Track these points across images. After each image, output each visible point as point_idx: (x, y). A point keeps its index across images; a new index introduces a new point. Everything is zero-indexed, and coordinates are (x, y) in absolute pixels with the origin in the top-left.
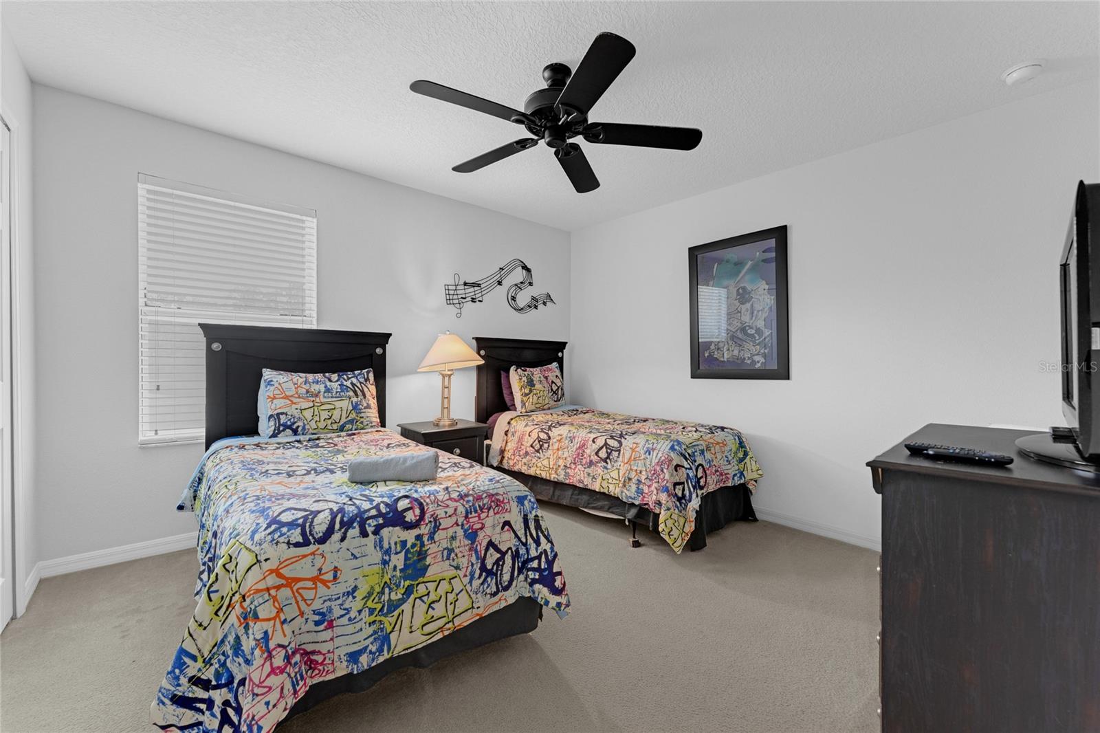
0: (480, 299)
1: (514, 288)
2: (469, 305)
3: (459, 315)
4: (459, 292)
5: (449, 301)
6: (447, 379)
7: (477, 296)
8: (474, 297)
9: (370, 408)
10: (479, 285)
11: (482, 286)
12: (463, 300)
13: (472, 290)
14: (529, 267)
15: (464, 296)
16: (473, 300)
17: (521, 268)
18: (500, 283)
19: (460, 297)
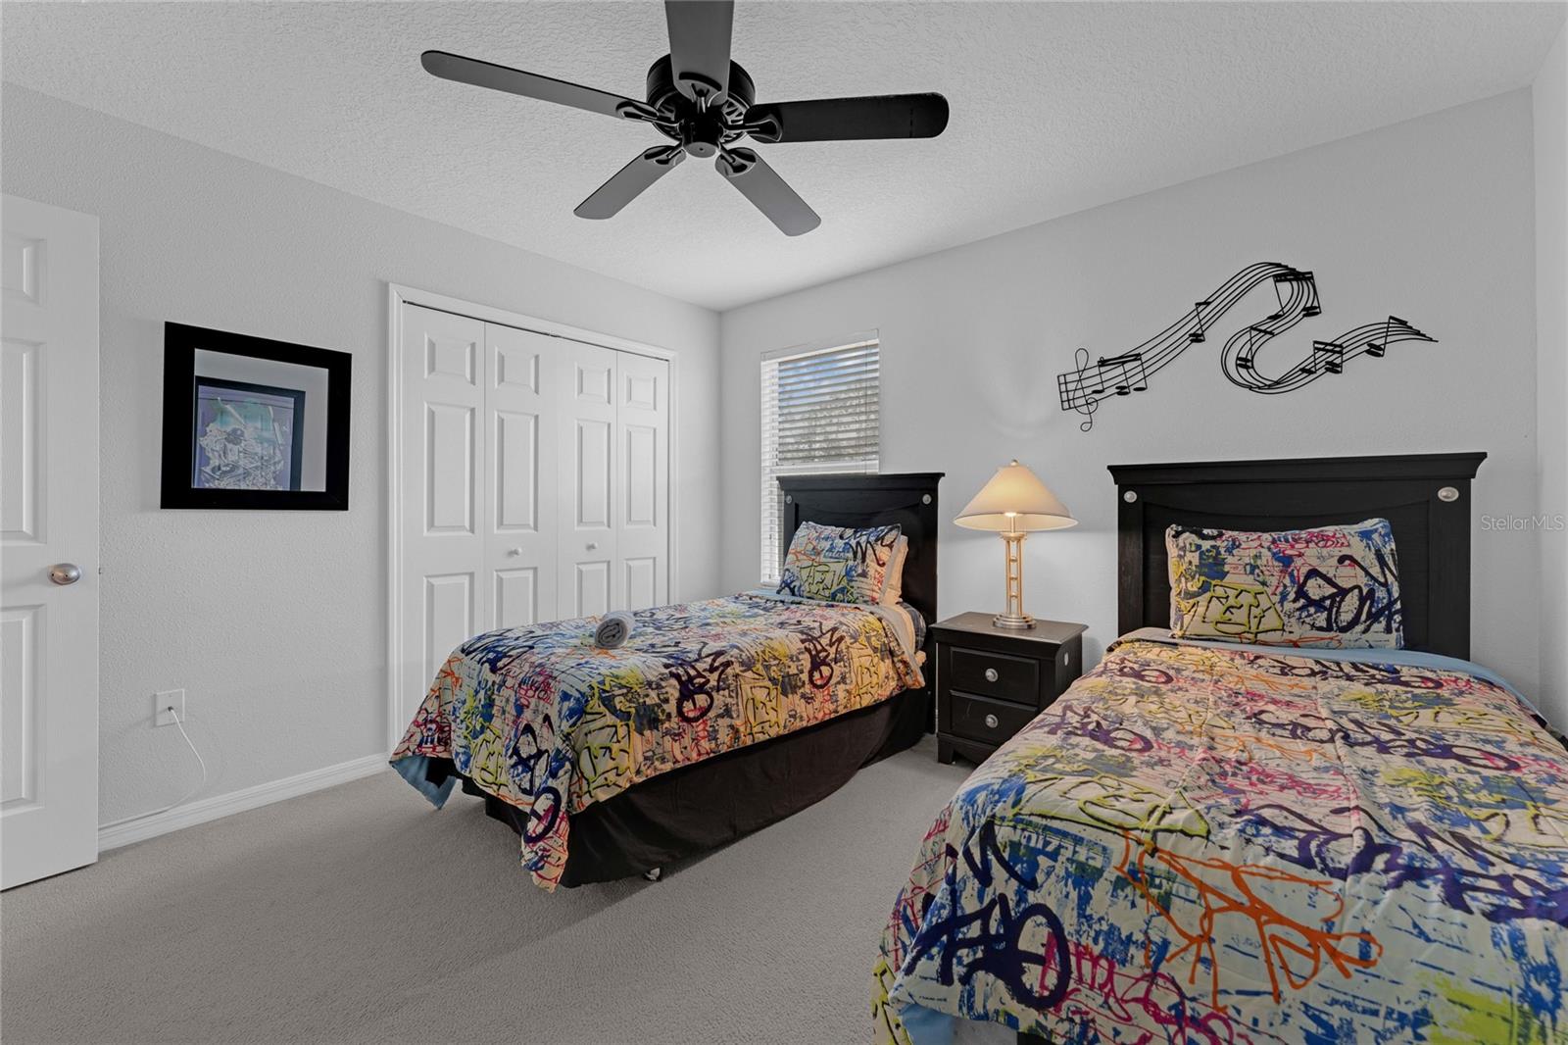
0: (1141, 385)
1: (1247, 337)
2: (1113, 404)
3: (1085, 427)
4: (1085, 383)
5: (1068, 403)
6: (1013, 545)
7: (1131, 382)
8: (1124, 384)
9: (865, 577)
10: (1137, 357)
11: (1144, 358)
12: (1097, 396)
13: (1120, 370)
14: (1301, 269)
15: (1099, 387)
16: (1122, 391)
17: (1271, 280)
18: (1197, 338)
19: (1088, 391)
